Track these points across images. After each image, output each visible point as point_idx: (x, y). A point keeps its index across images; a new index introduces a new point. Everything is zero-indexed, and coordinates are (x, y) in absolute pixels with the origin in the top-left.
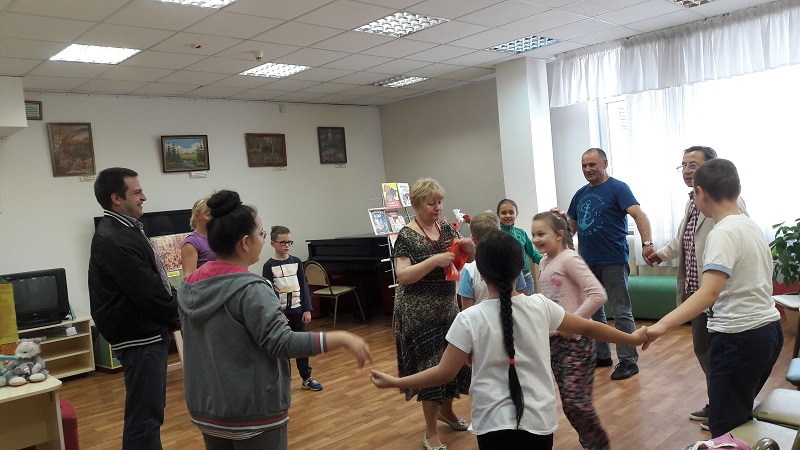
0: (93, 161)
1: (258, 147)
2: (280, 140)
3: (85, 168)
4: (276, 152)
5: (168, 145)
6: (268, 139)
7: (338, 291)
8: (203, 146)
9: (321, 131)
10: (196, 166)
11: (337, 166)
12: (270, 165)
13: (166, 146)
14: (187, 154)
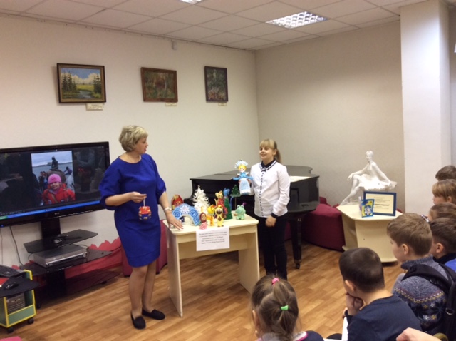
1: (153, 81)
2: (172, 75)
5: (65, 74)
6: (161, 75)
8: (100, 77)
9: (208, 71)
10: (93, 97)
11: (220, 104)
12: (162, 100)
13: (62, 75)
14: (84, 84)
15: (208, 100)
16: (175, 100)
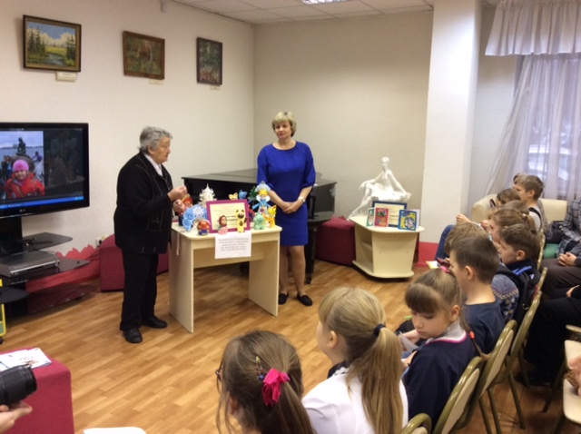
1: (136, 50)
2: (159, 45)
4: (154, 60)
5: (32, 30)
6: (146, 43)
8: (74, 38)
9: (201, 43)
10: (65, 64)
11: (213, 87)
12: (146, 75)
13: (28, 30)
14: (54, 46)
15: (199, 80)
16: (161, 76)
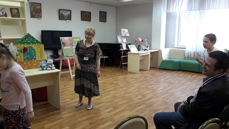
0: (41, 14)
1: (84, 15)
2: (90, 13)
3: (39, 16)
4: (88, 17)
5: (61, 12)
6: (86, 13)
7: (105, 57)
8: (70, 13)
9: (101, 12)
10: (68, 19)
11: (104, 23)
12: (86, 20)
14: (66, 15)
15: (100, 21)
16: (90, 21)
